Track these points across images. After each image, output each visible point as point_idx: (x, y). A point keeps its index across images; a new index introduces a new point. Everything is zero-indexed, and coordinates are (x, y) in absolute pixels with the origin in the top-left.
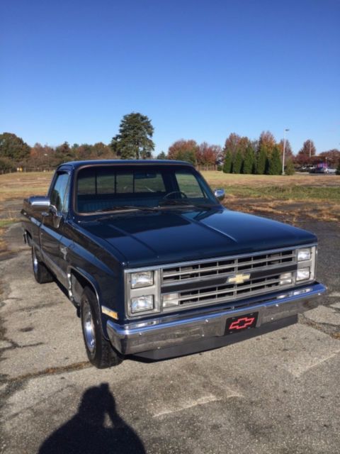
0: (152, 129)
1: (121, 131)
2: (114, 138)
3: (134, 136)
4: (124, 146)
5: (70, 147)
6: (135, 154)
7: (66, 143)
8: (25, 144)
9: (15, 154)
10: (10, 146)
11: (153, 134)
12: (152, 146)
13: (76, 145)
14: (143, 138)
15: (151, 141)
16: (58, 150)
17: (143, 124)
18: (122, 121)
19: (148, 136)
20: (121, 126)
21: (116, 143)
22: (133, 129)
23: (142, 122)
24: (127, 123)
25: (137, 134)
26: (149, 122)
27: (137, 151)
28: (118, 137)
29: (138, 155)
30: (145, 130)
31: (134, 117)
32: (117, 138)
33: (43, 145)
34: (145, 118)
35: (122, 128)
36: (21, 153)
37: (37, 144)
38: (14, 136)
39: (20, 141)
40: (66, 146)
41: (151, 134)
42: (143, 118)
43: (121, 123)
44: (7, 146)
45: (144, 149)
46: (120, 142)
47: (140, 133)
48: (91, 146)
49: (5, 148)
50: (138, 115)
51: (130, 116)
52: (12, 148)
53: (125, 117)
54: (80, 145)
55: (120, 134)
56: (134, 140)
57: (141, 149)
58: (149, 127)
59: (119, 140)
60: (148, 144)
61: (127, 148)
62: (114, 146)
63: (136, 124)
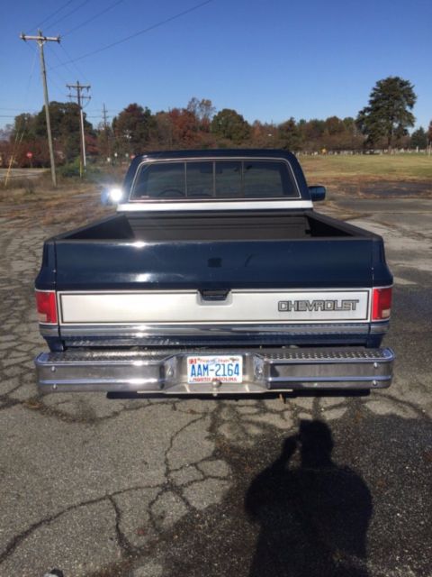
0: (414, 97)
1: (371, 102)
2: (361, 112)
3: (388, 109)
4: (374, 122)
5: (296, 124)
6: (387, 132)
7: (292, 118)
8: (246, 122)
9: (234, 135)
10: (230, 124)
11: (415, 105)
12: (411, 121)
13: (302, 122)
14: (400, 110)
15: (411, 114)
16: (282, 129)
17: (403, 92)
18: (374, 89)
19: (408, 108)
20: (372, 95)
21: (363, 119)
22: (386, 99)
23: (402, 89)
24: (380, 91)
25: (393, 105)
26: (411, 89)
27: (390, 128)
28: (367, 109)
29: (390, 133)
30: (404, 100)
31: (391, 83)
32: (365, 111)
33: (263, 123)
34: (407, 83)
35: (373, 98)
36: (241, 134)
37: (256, 122)
38: (234, 112)
39: (240, 118)
40: (291, 123)
41: (411, 105)
42: (404, 84)
43: (373, 92)
44: (226, 126)
45: (400, 125)
46: (368, 117)
47: (397, 104)
48: (322, 122)
49: (224, 128)
50: (397, 79)
51: (386, 81)
52: (231, 128)
53: (379, 84)
54: (308, 121)
55: (370, 106)
56: (388, 114)
57: (396, 125)
58: (410, 96)
59: (367, 114)
60: (406, 118)
61: (377, 126)
62: (360, 122)
63: (393, 93)
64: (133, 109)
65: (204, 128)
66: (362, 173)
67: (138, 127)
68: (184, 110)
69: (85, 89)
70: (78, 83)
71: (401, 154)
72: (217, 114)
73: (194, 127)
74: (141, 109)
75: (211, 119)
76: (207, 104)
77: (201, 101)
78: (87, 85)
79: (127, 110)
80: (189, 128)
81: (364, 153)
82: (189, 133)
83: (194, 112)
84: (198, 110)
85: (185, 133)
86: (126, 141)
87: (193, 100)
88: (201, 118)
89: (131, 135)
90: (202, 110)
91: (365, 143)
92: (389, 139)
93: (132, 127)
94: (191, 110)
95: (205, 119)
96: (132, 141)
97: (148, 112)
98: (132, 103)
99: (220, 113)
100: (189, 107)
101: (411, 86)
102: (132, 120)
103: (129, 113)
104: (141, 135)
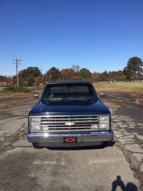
1: (128, 65)
2: (124, 68)
3: (133, 67)
4: (129, 71)
5: (107, 73)
6: (134, 75)
8: (90, 72)
9: (86, 76)
10: (85, 73)
13: (110, 72)
14: (138, 67)
16: (102, 74)
17: (138, 61)
18: (129, 61)
19: (141, 67)
20: (128, 63)
21: (125, 70)
22: (133, 64)
24: (131, 62)
25: (135, 66)
26: (141, 60)
27: (135, 73)
29: (135, 75)
30: (139, 64)
31: (134, 59)
32: (126, 68)
34: (139, 59)
35: (128, 64)
36: (88, 76)
37: (95, 72)
38: (86, 69)
39: (88, 71)
40: (105, 72)
42: (138, 59)
43: (128, 62)
44: (83, 73)
46: (127, 70)
47: (137, 65)
48: (116, 72)
50: (136, 57)
51: (132, 58)
52: (85, 74)
53: (130, 59)
54: (111, 72)
55: (127, 66)
56: (134, 69)
57: (137, 72)
58: (141, 63)
59: (126, 69)
60: (141, 70)
61: (130, 72)
62: (124, 71)
63: (135, 62)
64: (53, 69)
65: (76, 74)
67: (54, 74)
68: (70, 69)
69: (19, 61)
70: (17, 59)
71: (139, 82)
72: (80, 70)
73: (73, 74)
74: (56, 68)
75: (79, 71)
76: (78, 67)
77: (76, 66)
79: (51, 69)
80: (71, 74)
81: (126, 82)
82: (71, 76)
83: (74, 69)
84: (75, 69)
85: (70, 75)
86: (50, 78)
87: (73, 66)
88: (76, 71)
89: (51, 76)
90: (76, 69)
91: (126, 79)
92: (135, 77)
93: (52, 74)
94: (72, 69)
95: (77, 72)
96: (52, 78)
97: (58, 70)
98: (53, 67)
99: (81, 69)
101: (141, 59)
102: (52, 72)
103: (52, 70)
104: (55, 76)
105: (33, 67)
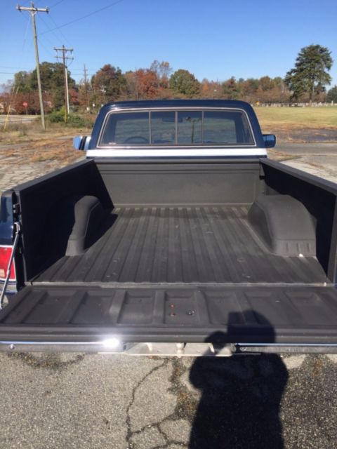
0: (331, 61)
1: (297, 65)
2: (288, 73)
3: (310, 70)
4: (298, 81)
5: (236, 82)
6: (309, 89)
7: (233, 78)
8: (197, 80)
9: (187, 91)
10: (184, 82)
11: (332, 68)
12: (328, 80)
13: (241, 80)
14: (320, 72)
15: (328, 75)
16: (224, 85)
17: (322, 57)
18: (300, 54)
19: (326, 70)
20: (298, 59)
21: (290, 78)
22: (309, 62)
23: (322, 55)
24: (304, 56)
25: (314, 68)
26: (329, 54)
27: (311, 86)
28: (293, 71)
29: (311, 89)
30: (323, 63)
31: (313, 49)
32: (291, 72)
33: (210, 81)
34: (326, 50)
35: (298, 62)
36: (192, 89)
37: (204, 80)
38: (187, 72)
39: (192, 77)
40: (232, 81)
41: (329, 68)
42: (323, 50)
43: (298, 56)
44: (181, 83)
45: (320, 84)
46: (294, 77)
47: (317, 66)
48: (257, 80)
49: (179, 85)
50: (318, 47)
51: (309, 48)
52: (185, 85)
53: (303, 50)
54: (245, 79)
55: (296, 68)
56: (310, 74)
57: (316, 83)
58: (328, 60)
59: (293, 74)
60: (325, 78)
61: (301, 84)
62: (287, 81)
63: (315, 57)
64: (108, 69)
65: (164, 85)
66: (289, 122)
67: (111, 83)
68: (148, 70)
69: (69, 52)
70: (63, 46)
71: (320, 107)
72: (173, 74)
73: (155, 84)
74: (113, 69)
75: (169, 77)
76: (166, 66)
77: (161, 63)
78: (71, 48)
79: (103, 70)
80: (151, 84)
81: (290, 106)
82: (151, 88)
83: (156, 72)
84: (159, 71)
85: (148, 88)
86: (102, 94)
87: (155, 62)
88: (161, 76)
89: (106, 89)
90: (161, 71)
91: (291, 98)
92: (311, 95)
93: (107, 83)
94: (153, 70)
95: (164, 78)
96: (106, 94)
97: (120, 71)
98: (107, 64)
99: (176, 73)
100: (152, 68)
101: (329, 52)
102: (107, 78)
103: (105, 73)
104: (114, 90)
105: (52, 64)
